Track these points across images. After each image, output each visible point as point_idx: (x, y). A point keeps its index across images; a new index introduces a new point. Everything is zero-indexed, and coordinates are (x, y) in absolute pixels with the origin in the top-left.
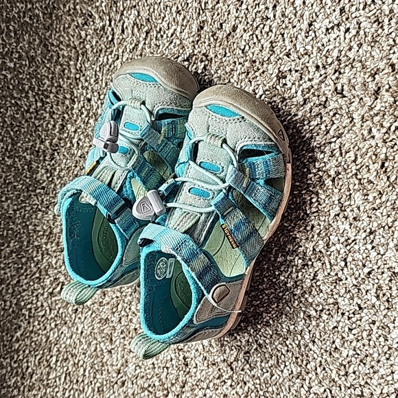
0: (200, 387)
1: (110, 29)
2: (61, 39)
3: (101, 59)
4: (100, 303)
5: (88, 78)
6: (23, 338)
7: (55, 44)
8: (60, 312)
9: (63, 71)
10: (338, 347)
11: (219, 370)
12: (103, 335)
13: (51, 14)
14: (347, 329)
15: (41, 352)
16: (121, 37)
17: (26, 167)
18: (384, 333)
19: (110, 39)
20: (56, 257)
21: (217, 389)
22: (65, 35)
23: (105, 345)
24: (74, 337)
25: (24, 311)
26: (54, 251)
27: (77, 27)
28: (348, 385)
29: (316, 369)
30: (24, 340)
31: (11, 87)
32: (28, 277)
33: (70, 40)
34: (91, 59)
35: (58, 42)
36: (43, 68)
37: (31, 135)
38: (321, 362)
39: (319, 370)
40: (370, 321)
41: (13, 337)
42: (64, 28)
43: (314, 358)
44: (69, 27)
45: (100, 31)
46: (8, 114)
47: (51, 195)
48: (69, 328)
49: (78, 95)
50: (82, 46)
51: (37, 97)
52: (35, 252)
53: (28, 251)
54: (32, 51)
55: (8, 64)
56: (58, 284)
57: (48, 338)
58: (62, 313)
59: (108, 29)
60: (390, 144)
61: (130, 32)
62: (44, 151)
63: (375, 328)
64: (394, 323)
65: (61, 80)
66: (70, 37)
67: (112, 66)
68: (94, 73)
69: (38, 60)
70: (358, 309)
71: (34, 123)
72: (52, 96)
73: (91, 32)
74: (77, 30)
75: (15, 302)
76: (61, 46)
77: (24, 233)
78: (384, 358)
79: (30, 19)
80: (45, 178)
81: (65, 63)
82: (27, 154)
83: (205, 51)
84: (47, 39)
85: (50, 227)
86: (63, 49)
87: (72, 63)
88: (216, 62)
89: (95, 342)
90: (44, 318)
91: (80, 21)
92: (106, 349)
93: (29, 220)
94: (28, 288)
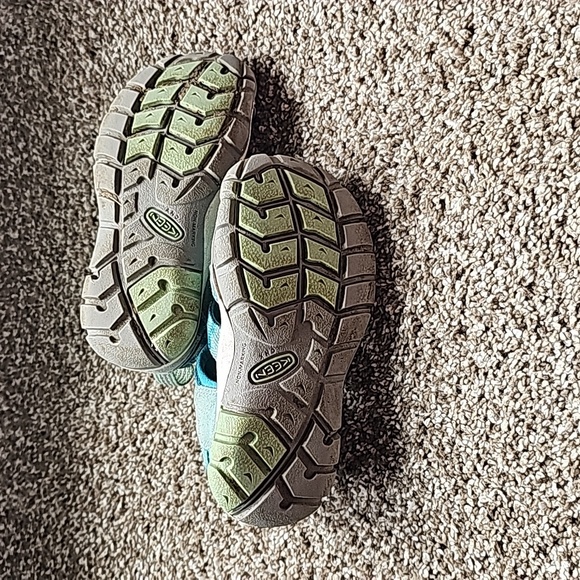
0: (333, 570)
2: (67, 176)
4: (176, 501)
7: (61, 185)
8: (128, 540)
9: (76, 214)
10: (493, 422)
11: (351, 529)
12: (189, 548)
13: (51, 154)
14: (497, 392)
17: (52, 355)
18: (544, 373)
20: (108, 461)
21: (357, 560)
22: (71, 170)
23: (194, 562)
24: (152, 570)
25: (81, 561)
26: (105, 455)
27: (82, 155)
28: (523, 470)
29: (475, 469)
31: (19, 262)
32: (79, 507)
33: (77, 172)
35: (64, 182)
36: (52, 221)
37: (52, 311)
38: (478, 455)
39: (479, 467)
40: (521, 364)
42: (68, 163)
43: (468, 455)
44: (73, 159)
46: (21, 297)
47: (89, 378)
48: (144, 558)
51: (51, 260)
52: (81, 467)
53: (72, 469)
54: (37, 206)
55: (12, 236)
56: (118, 501)
58: (131, 541)
62: (71, 323)
63: (530, 372)
64: (554, 354)
65: (75, 226)
66: (77, 169)
69: (45, 215)
70: (501, 358)
71: (52, 293)
72: (68, 250)
74: (83, 159)
75: (68, 552)
76: (69, 185)
77: (63, 445)
78: (557, 409)
79: (29, 170)
80: (77, 359)
81: (77, 203)
82: (51, 338)
84: (51, 185)
85: (95, 423)
86: (72, 188)
87: (84, 199)
89: (181, 563)
90: (109, 559)
91: (84, 146)
92: (197, 567)
93: (66, 425)
94: (81, 523)
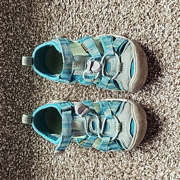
0: (141, 166)
1: (63, 4)
2: (38, 14)
3: (61, 19)
5: (55, 30)
6: (36, 168)
7: (35, 18)
9: (41, 30)
11: (151, 153)
12: (82, 153)
13: (31, 5)
15: (48, 173)
16: (70, 6)
17: (27, 81)
19: (64, 8)
21: (151, 164)
22: (40, 12)
23: (84, 158)
24: (66, 159)
25: (35, 154)
27: (45, 7)
30: (37, 169)
31: (13, 44)
32: (35, 135)
33: (42, 14)
34: (55, 20)
35: (36, 17)
36: (30, 31)
41: (30, 170)
42: (39, 9)
44: (41, 8)
45: (58, 6)
46: (13, 58)
47: (42, 91)
49: (51, 39)
50: (49, 15)
51: (28, 45)
54: (23, 24)
55: (10, 34)
57: (51, 164)
59: (62, 4)
61: (74, 2)
65: (40, 34)
66: (43, 12)
67: (67, 21)
68: (57, 26)
69: (26, 28)
72: (36, 43)
73: (53, 8)
74: (46, 9)
75: (29, 151)
79: (19, 9)
80: (38, 84)
81: (42, 25)
82: (26, 75)
83: (115, 1)
84: (30, 17)
86: (40, 19)
87: (45, 24)
88: (122, 5)
89: (79, 158)
90: (47, 154)
91: (47, 4)
92: (85, 160)
93: (32, 107)
94: (36, 141)
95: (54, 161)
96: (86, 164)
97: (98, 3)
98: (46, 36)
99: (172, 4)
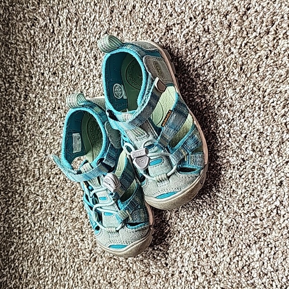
1: (51, 25)
2: (18, 38)
3: (47, 46)
4: (70, 208)
5: (40, 60)
7: (13, 42)
8: (42, 223)
9: (22, 59)
10: (235, 189)
12: (76, 230)
13: (8, 24)
14: (238, 176)
15: (32, 256)
16: (59, 29)
17: (3, 129)
18: (261, 172)
19: (51, 31)
20: (33, 185)
22: (20, 35)
23: (78, 236)
24: (54, 238)
25: (15, 231)
26: (32, 182)
27: (27, 29)
28: (246, 212)
29: (223, 208)
30: (17, 251)
32: (15, 205)
33: (23, 38)
34: (40, 47)
35: (15, 41)
36: (7, 60)
37: (4, 107)
38: (225, 202)
39: (225, 208)
40: (252, 167)
41: (8, 252)
42: (18, 31)
43: (221, 202)
44: (22, 30)
45: (44, 27)
47: (24, 144)
48: (50, 232)
49: (35, 73)
50: (32, 40)
51: (5, 81)
52: (17, 186)
53: (12, 187)
56: (38, 205)
57: (36, 244)
58: (43, 224)
59: (49, 25)
60: (243, 55)
61: (65, 24)
62: (15, 115)
63: (255, 171)
64: (266, 164)
65: (21, 65)
66: (24, 35)
67: (56, 49)
68: (43, 55)
69: (2, 56)
70: (242, 162)
71: (5, 98)
72: (16, 77)
73: (38, 30)
74: (27, 30)
75: (7, 226)
76: (18, 43)
77: (7, 175)
78: (265, 188)
80: (18, 134)
81: (22, 53)
82: (3, 121)
83: (117, 25)
84: (7, 41)
85: (27, 166)
86: (20, 45)
87: (27, 52)
88: (125, 30)
89: (71, 236)
90: (30, 231)
91: (29, 24)
92: (79, 239)
93: (10, 166)
94: (16, 213)
95: (39, 240)
96: (81, 244)
97: (95, 26)
98: (29, 68)
99: (187, 33)
